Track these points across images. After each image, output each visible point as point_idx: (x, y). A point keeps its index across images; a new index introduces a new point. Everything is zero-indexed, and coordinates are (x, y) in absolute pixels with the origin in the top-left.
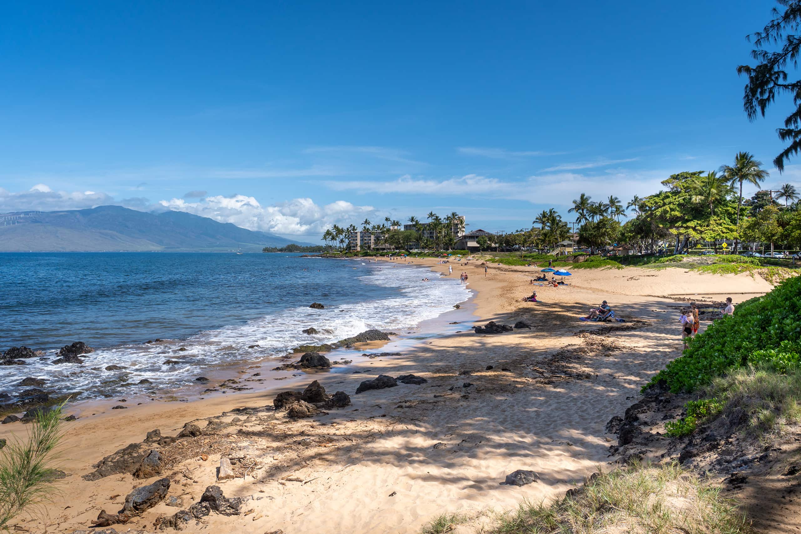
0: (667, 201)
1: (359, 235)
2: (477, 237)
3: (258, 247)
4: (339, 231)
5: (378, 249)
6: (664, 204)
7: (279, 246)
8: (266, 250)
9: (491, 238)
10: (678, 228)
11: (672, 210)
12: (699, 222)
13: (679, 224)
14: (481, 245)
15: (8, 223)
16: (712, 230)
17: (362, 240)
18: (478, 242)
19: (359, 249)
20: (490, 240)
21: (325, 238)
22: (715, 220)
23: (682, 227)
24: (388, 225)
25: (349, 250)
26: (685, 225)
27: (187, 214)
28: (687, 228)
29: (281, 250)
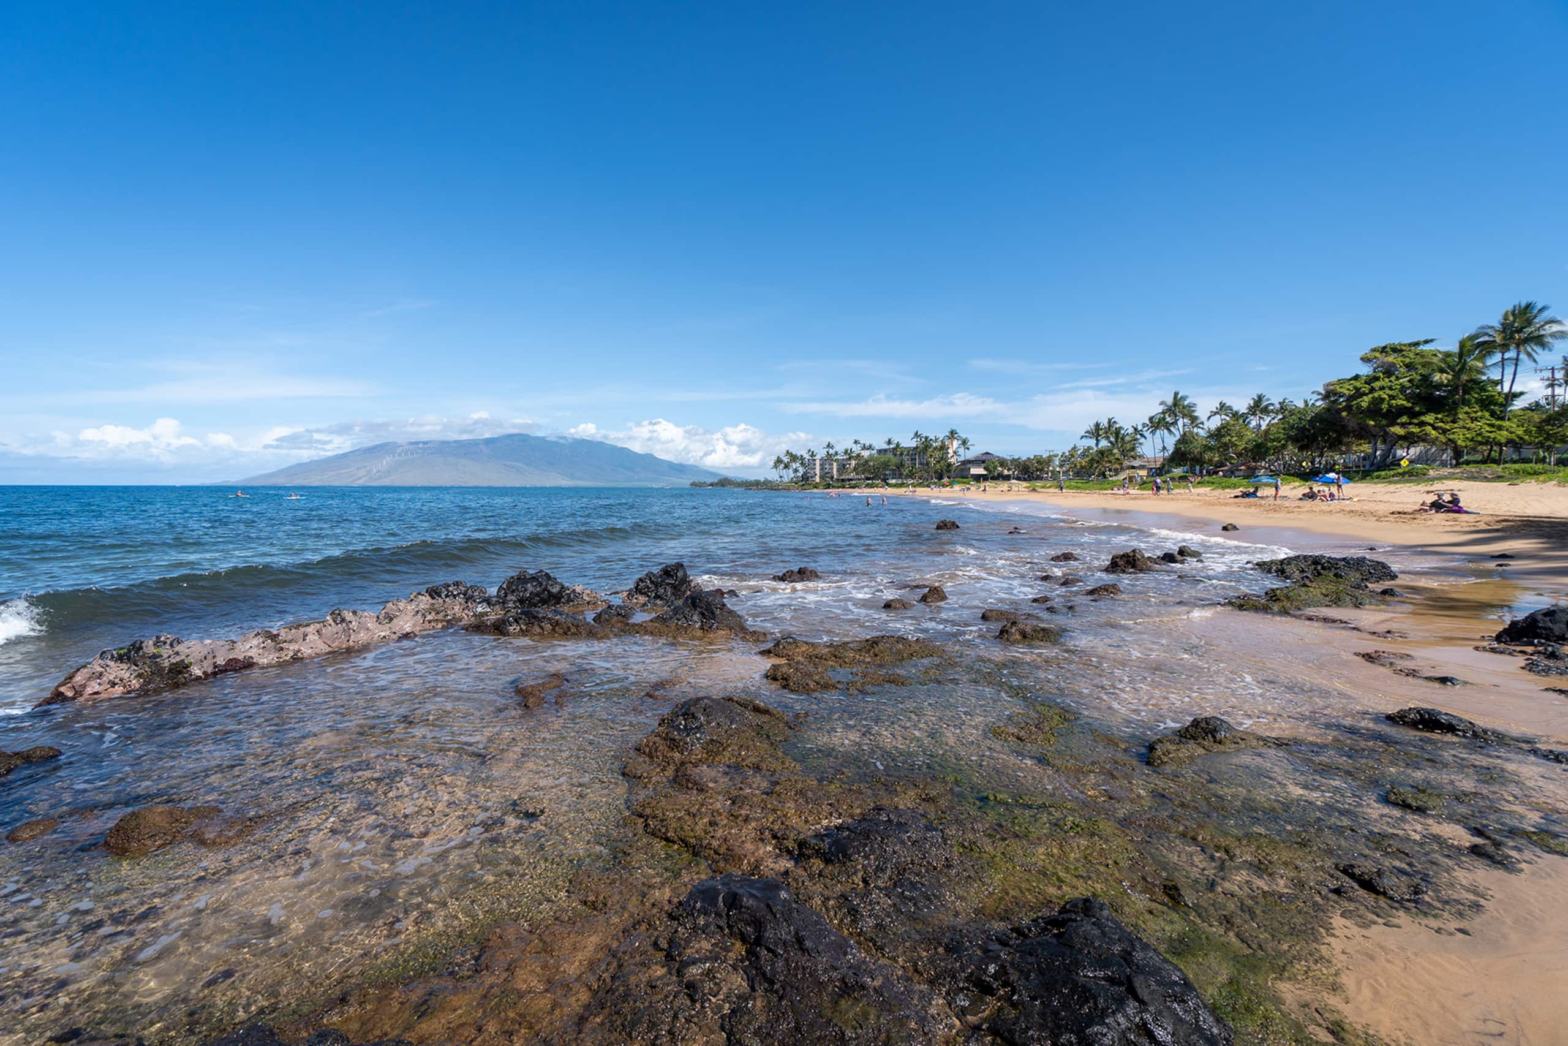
0: (1377, 385)
1: (818, 463)
2: (984, 462)
3: (685, 482)
4: (793, 458)
5: (843, 480)
6: (1372, 390)
7: (709, 481)
8: (693, 484)
9: (1003, 463)
10: (1403, 425)
11: (1392, 397)
12: (1440, 416)
13: (1404, 419)
14: (990, 472)
15: (406, 454)
16: (1464, 427)
17: (822, 469)
18: (985, 468)
19: (817, 479)
20: (1001, 466)
21: (776, 466)
22: (1467, 413)
23: (1410, 423)
24: (857, 449)
25: (805, 480)
26: (1415, 421)
27: (600, 444)
28: (1422, 424)
29: (712, 485)
